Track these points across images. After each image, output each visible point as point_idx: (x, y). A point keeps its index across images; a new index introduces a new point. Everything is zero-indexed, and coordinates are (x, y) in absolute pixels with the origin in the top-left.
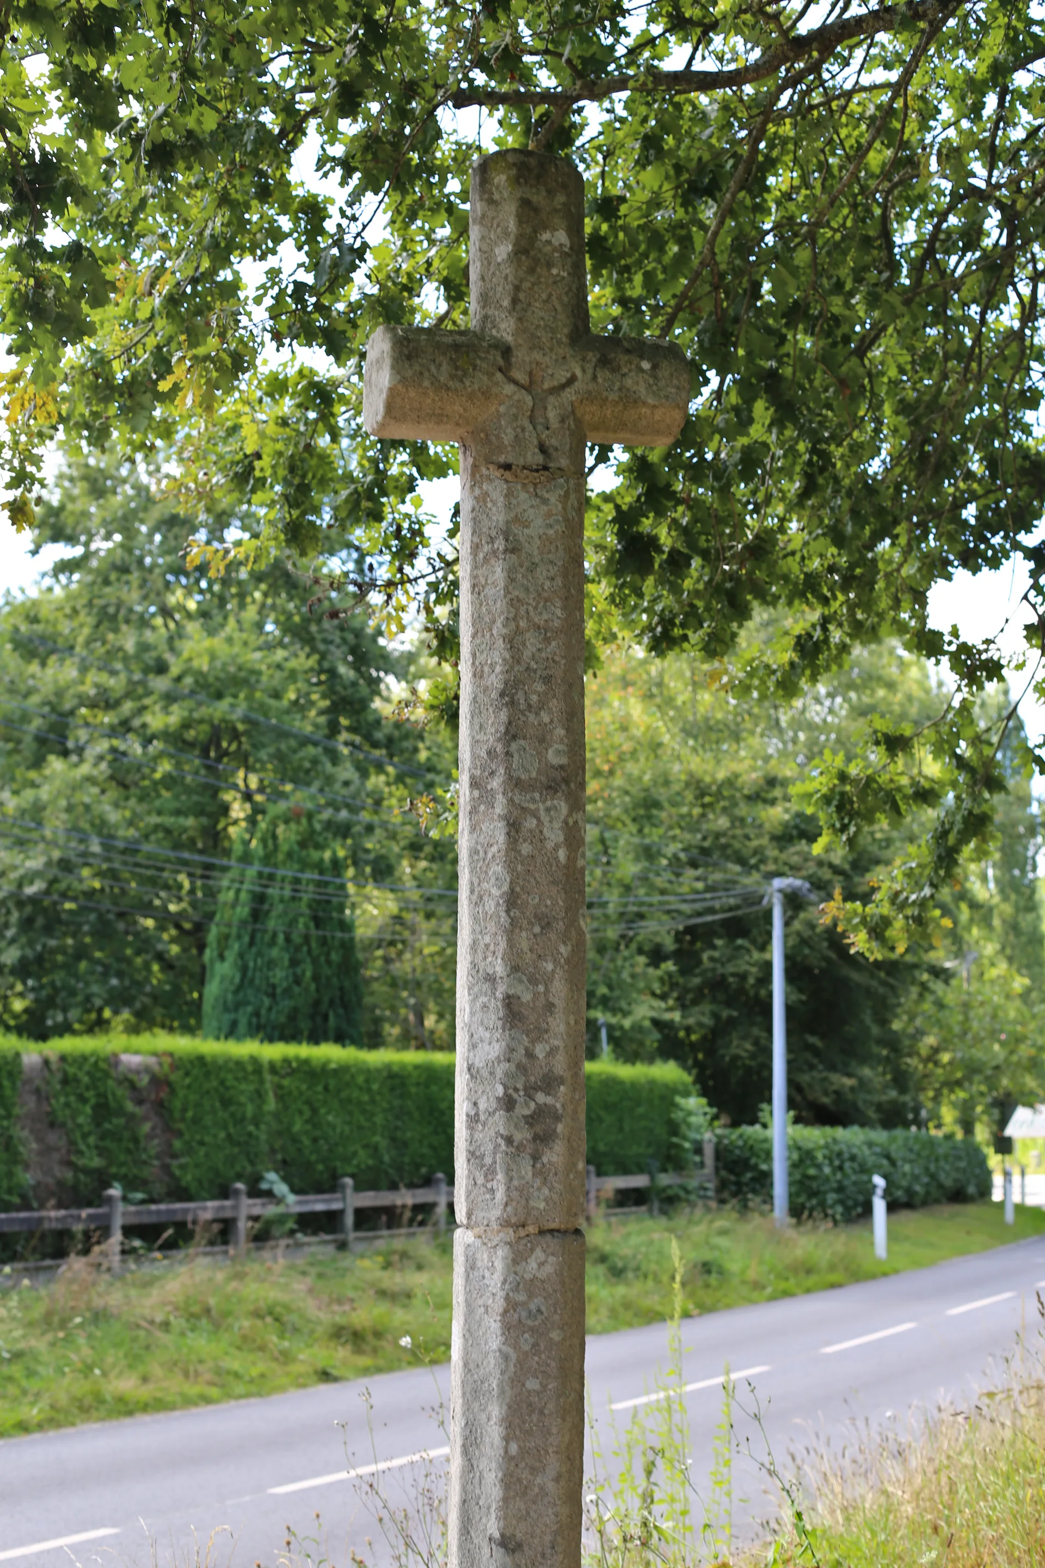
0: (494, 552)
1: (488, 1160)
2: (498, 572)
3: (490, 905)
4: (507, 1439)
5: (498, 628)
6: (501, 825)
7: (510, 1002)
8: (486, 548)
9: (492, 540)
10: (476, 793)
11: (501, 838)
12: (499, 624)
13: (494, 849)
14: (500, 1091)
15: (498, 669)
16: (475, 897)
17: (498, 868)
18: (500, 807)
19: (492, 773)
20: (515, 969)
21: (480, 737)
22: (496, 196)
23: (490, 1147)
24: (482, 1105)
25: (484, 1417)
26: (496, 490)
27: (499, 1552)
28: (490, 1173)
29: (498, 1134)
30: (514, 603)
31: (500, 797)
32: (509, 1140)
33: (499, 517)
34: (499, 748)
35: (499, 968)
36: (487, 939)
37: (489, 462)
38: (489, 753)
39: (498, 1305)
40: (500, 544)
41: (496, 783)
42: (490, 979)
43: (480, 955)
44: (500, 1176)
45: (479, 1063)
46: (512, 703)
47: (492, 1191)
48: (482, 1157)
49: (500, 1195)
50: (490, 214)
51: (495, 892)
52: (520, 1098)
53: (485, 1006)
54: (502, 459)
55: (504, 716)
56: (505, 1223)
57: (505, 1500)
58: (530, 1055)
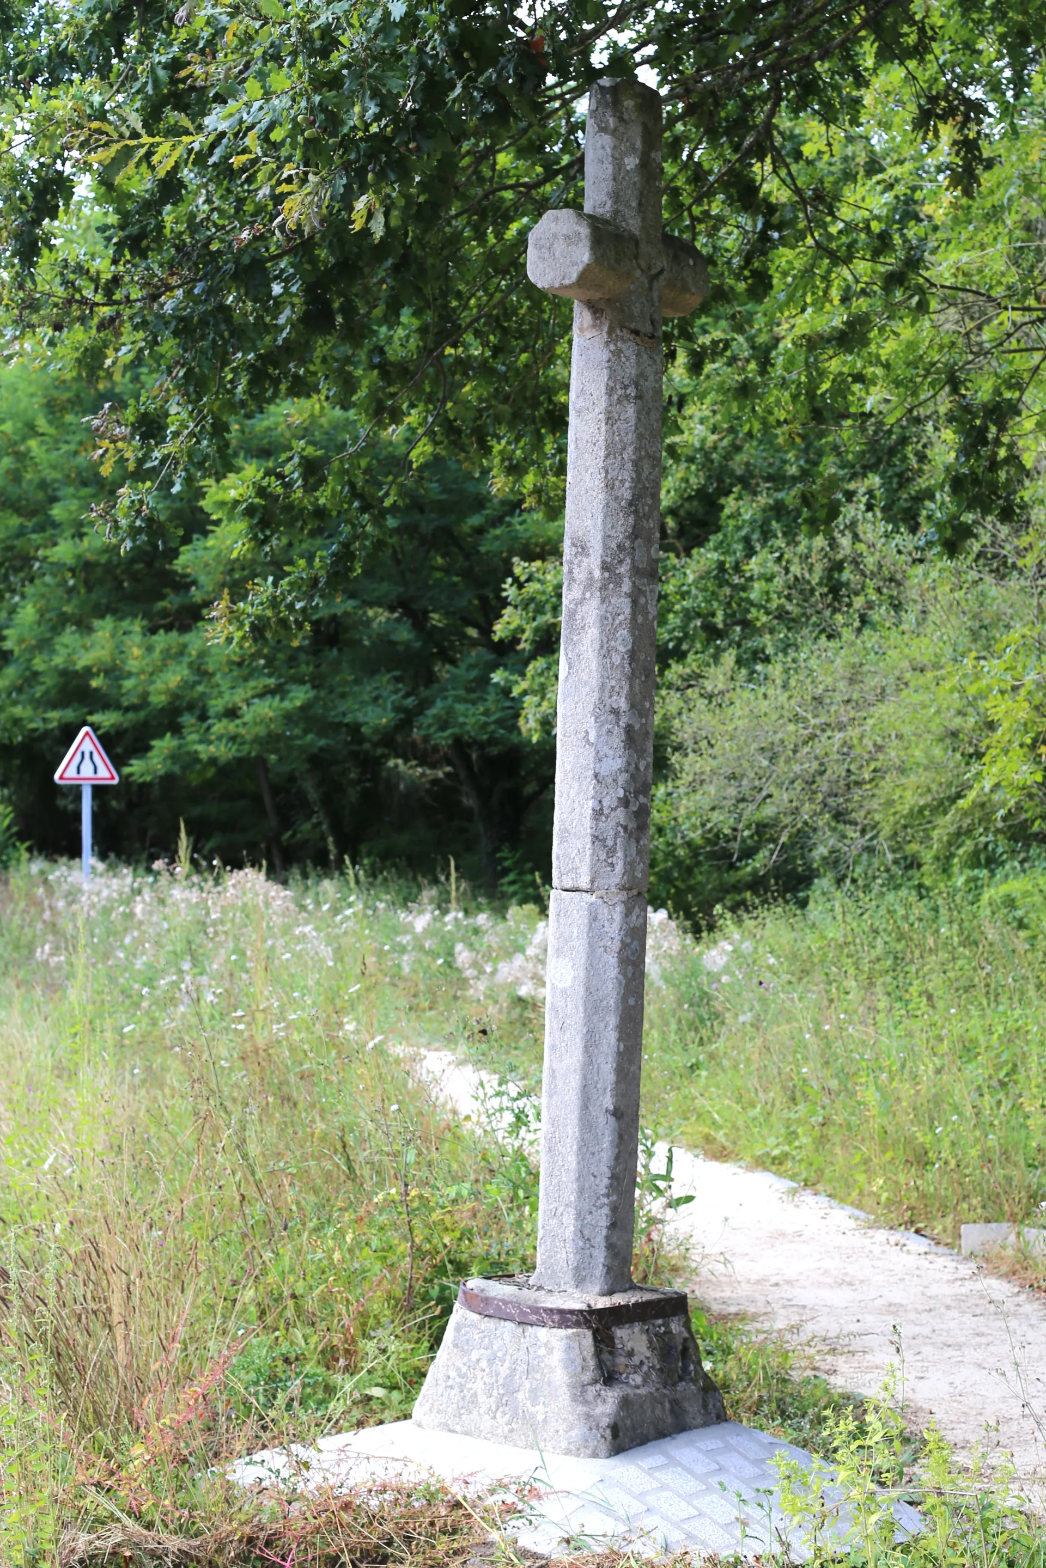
0: (627, 396)
1: (610, 843)
2: (630, 411)
3: (617, 659)
4: (619, 1040)
5: (629, 453)
6: (628, 600)
7: (629, 729)
8: (620, 392)
9: (625, 387)
10: (607, 575)
11: (628, 611)
12: (630, 450)
13: (621, 617)
14: (621, 793)
15: (627, 485)
16: (604, 651)
17: (624, 632)
18: (626, 586)
19: (621, 562)
20: (632, 706)
21: (612, 533)
22: (626, 117)
23: (612, 833)
24: (606, 803)
25: (602, 1025)
26: (629, 349)
27: (612, 1120)
28: (611, 852)
29: (618, 824)
30: (640, 437)
31: (626, 580)
32: (625, 828)
33: (631, 370)
34: (627, 544)
35: (623, 704)
36: (613, 683)
37: (622, 327)
38: (618, 546)
39: (616, 945)
40: (632, 391)
41: (623, 569)
42: (615, 712)
43: (607, 694)
44: (620, 854)
45: (603, 772)
46: (636, 512)
47: (612, 865)
48: (605, 840)
49: (619, 867)
50: (621, 129)
51: (622, 649)
52: (631, 797)
53: (609, 732)
54: (633, 326)
55: (631, 520)
56: (623, 888)
57: (617, 1083)
58: (637, 768)
